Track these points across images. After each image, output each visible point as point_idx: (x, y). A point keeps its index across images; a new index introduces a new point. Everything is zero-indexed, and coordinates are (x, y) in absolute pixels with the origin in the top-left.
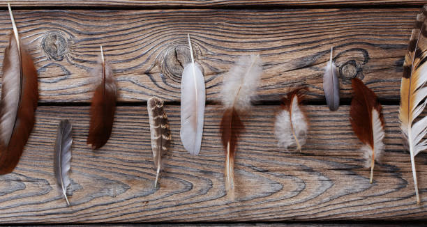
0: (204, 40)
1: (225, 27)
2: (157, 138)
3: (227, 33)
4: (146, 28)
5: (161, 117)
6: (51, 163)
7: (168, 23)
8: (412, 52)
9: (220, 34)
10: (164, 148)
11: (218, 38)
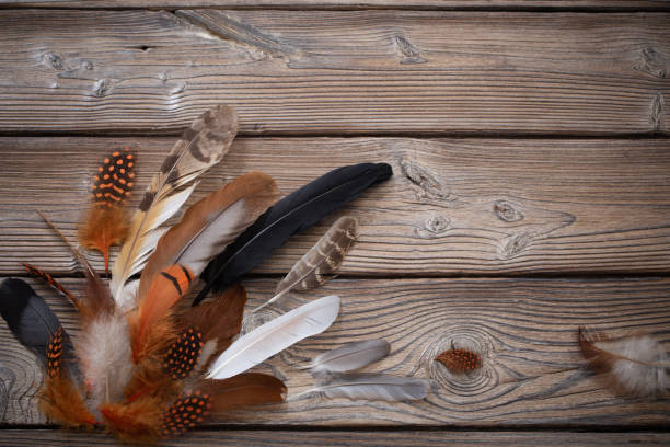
0: (497, 327)
1: (530, 307)
3: (535, 316)
4: (404, 307)
7: (440, 301)
9: (524, 317)
11: (519, 324)
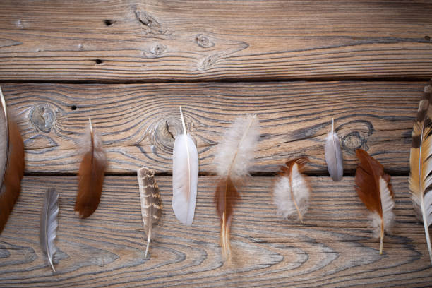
0: (196, 112)
1: (219, 100)
2: (147, 207)
3: (221, 105)
4: (136, 100)
5: (152, 186)
6: (37, 231)
7: (159, 96)
8: (420, 122)
9: (214, 106)
10: (155, 217)
11: (211, 110)
